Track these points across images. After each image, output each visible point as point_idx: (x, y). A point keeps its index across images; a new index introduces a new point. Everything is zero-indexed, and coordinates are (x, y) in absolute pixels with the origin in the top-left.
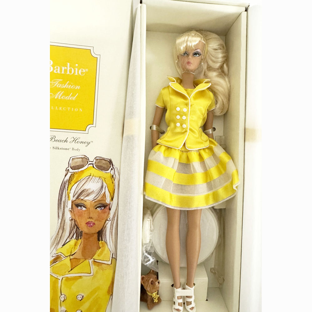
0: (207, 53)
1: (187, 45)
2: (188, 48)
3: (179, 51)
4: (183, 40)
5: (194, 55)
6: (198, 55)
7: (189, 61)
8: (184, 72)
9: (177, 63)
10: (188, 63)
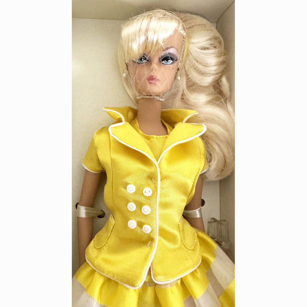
0: (188, 55)
1: (147, 39)
2: (150, 45)
3: (128, 53)
4: (138, 28)
5: (163, 60)
6: (171, 61)
7: (152, 74)
8: (142, 97)
9: (126, 79)
10: (151, 79)
